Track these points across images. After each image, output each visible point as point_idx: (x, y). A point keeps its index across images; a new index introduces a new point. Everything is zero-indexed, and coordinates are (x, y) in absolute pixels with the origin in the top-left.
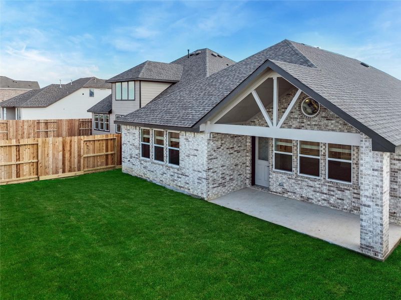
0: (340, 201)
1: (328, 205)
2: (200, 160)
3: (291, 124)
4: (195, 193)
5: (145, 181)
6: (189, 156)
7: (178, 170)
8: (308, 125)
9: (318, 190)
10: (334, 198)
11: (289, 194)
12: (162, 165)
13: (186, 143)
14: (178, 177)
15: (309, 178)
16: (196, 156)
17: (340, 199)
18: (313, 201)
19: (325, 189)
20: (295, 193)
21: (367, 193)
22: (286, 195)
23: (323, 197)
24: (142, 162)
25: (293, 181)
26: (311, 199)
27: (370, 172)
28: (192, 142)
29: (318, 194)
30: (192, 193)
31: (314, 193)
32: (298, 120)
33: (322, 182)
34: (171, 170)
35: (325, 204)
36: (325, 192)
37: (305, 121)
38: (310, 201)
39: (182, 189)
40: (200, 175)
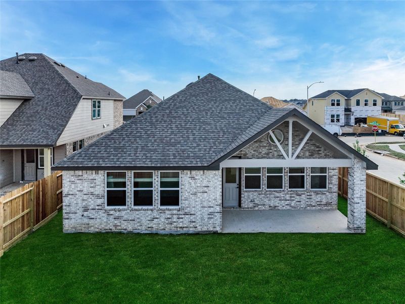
0: (298, 203)
1: (290, 208)
2: (211, 196)
3: (261, 151)
4: (205, 229)
5: (120, 233)
6: (196, 194)
7: (179, 211)
8: (275, 151)
9: (283, 198)
10: (294, 202)
11: (259, 206)
12: (152, 210)
13: (191, 181)
14: (178, 218)
15: (276, 191)
16: (206, 192)
17: (299, 202)
18: (279, 208)
19: (288, 197)
20: (264, 205)
21: (358, 196)
22: (256, 209)
23: (286, 203)
24: (111, 212)
25: (263, 196)
26: (278, 206)
27: (359, 182)
28: (201, 179)
29: (283, 202)
30: (200, 230)
31: (280, 202)
32: (267, 148)
33: (286, 193)
34: (167, 212)
35: (288, 207)
36: (288, 199)
37: (272, 148)
38: (277, 208)
39: (185, 229)
40: (211, 210)
